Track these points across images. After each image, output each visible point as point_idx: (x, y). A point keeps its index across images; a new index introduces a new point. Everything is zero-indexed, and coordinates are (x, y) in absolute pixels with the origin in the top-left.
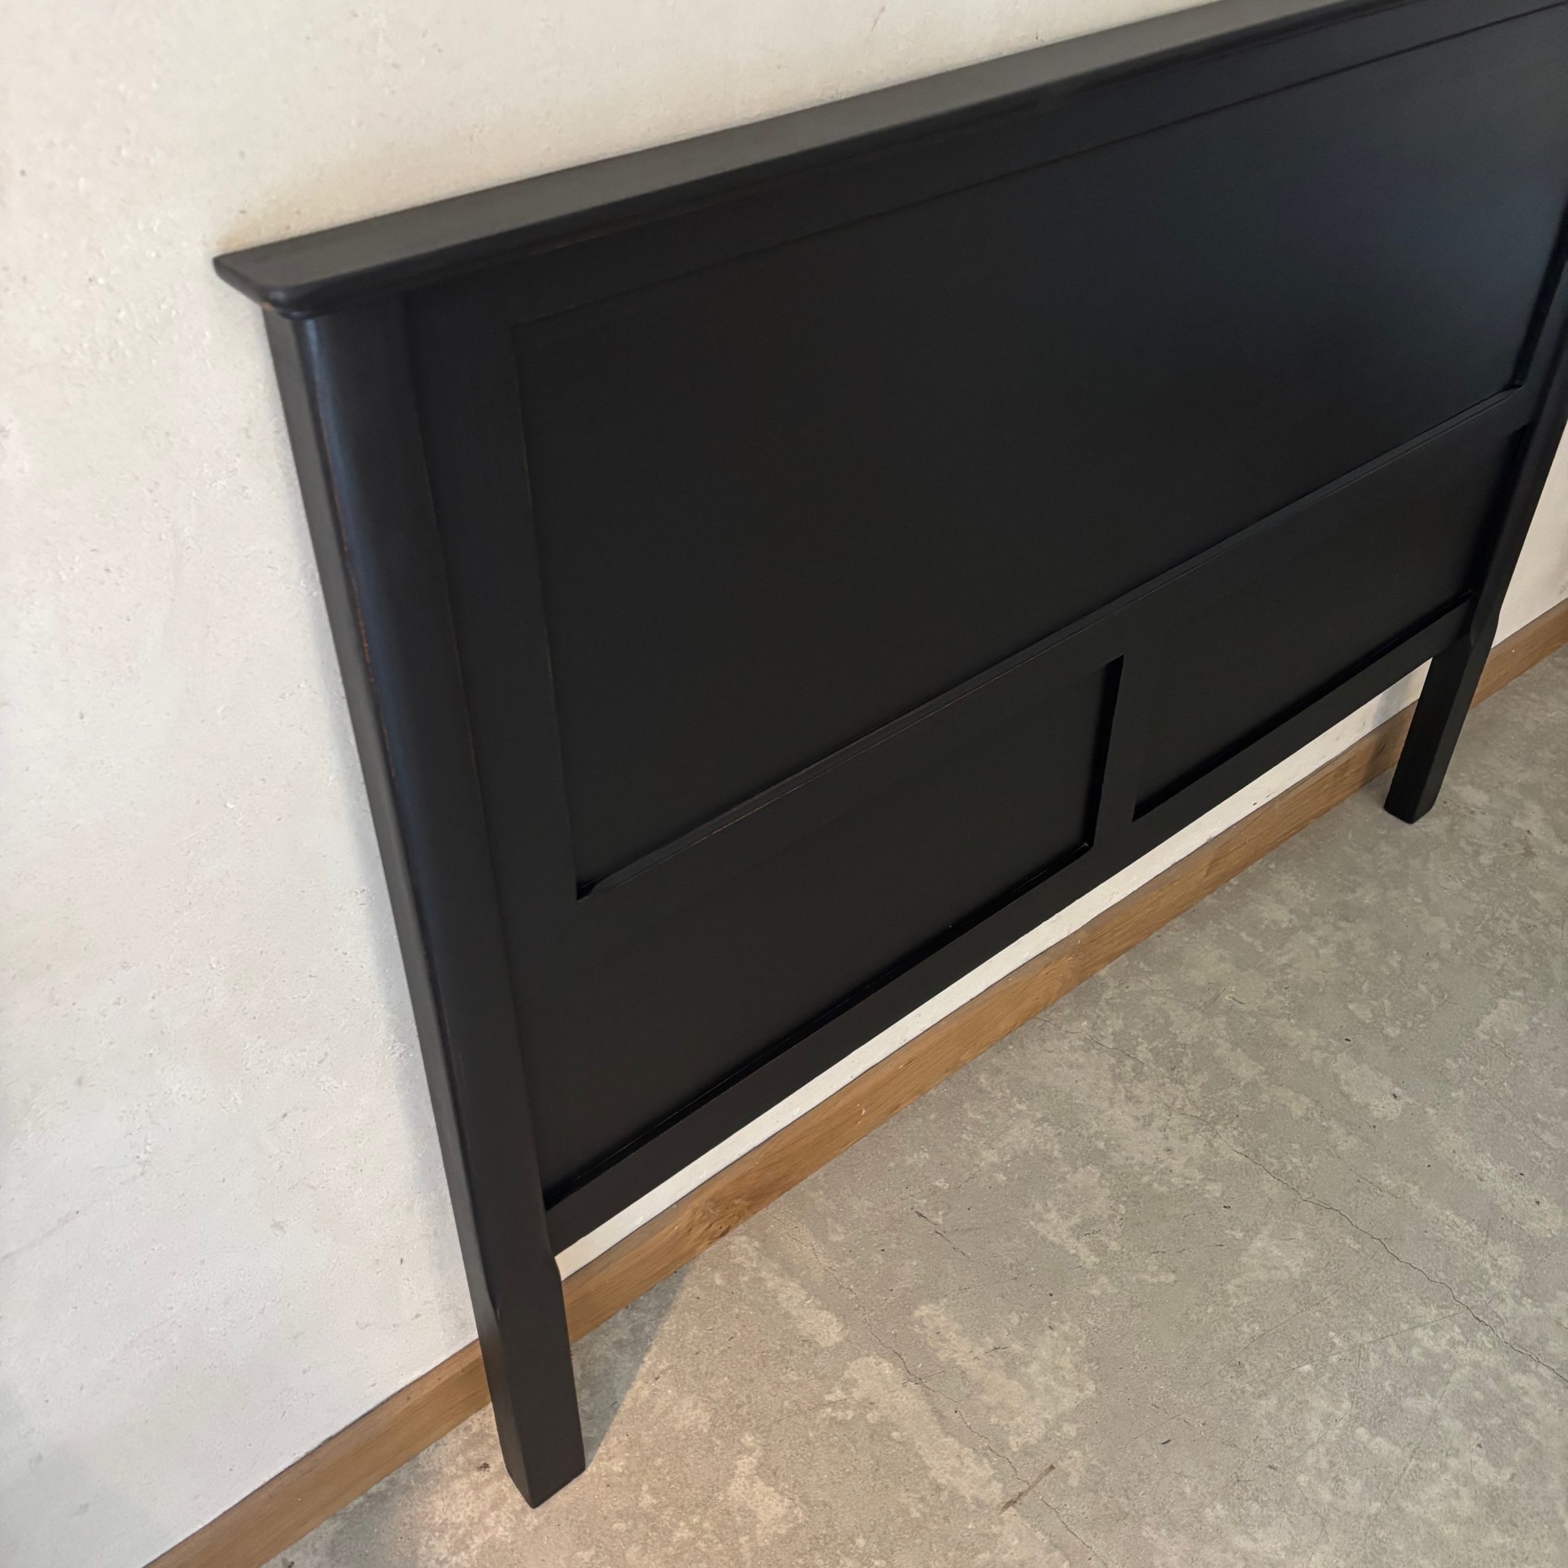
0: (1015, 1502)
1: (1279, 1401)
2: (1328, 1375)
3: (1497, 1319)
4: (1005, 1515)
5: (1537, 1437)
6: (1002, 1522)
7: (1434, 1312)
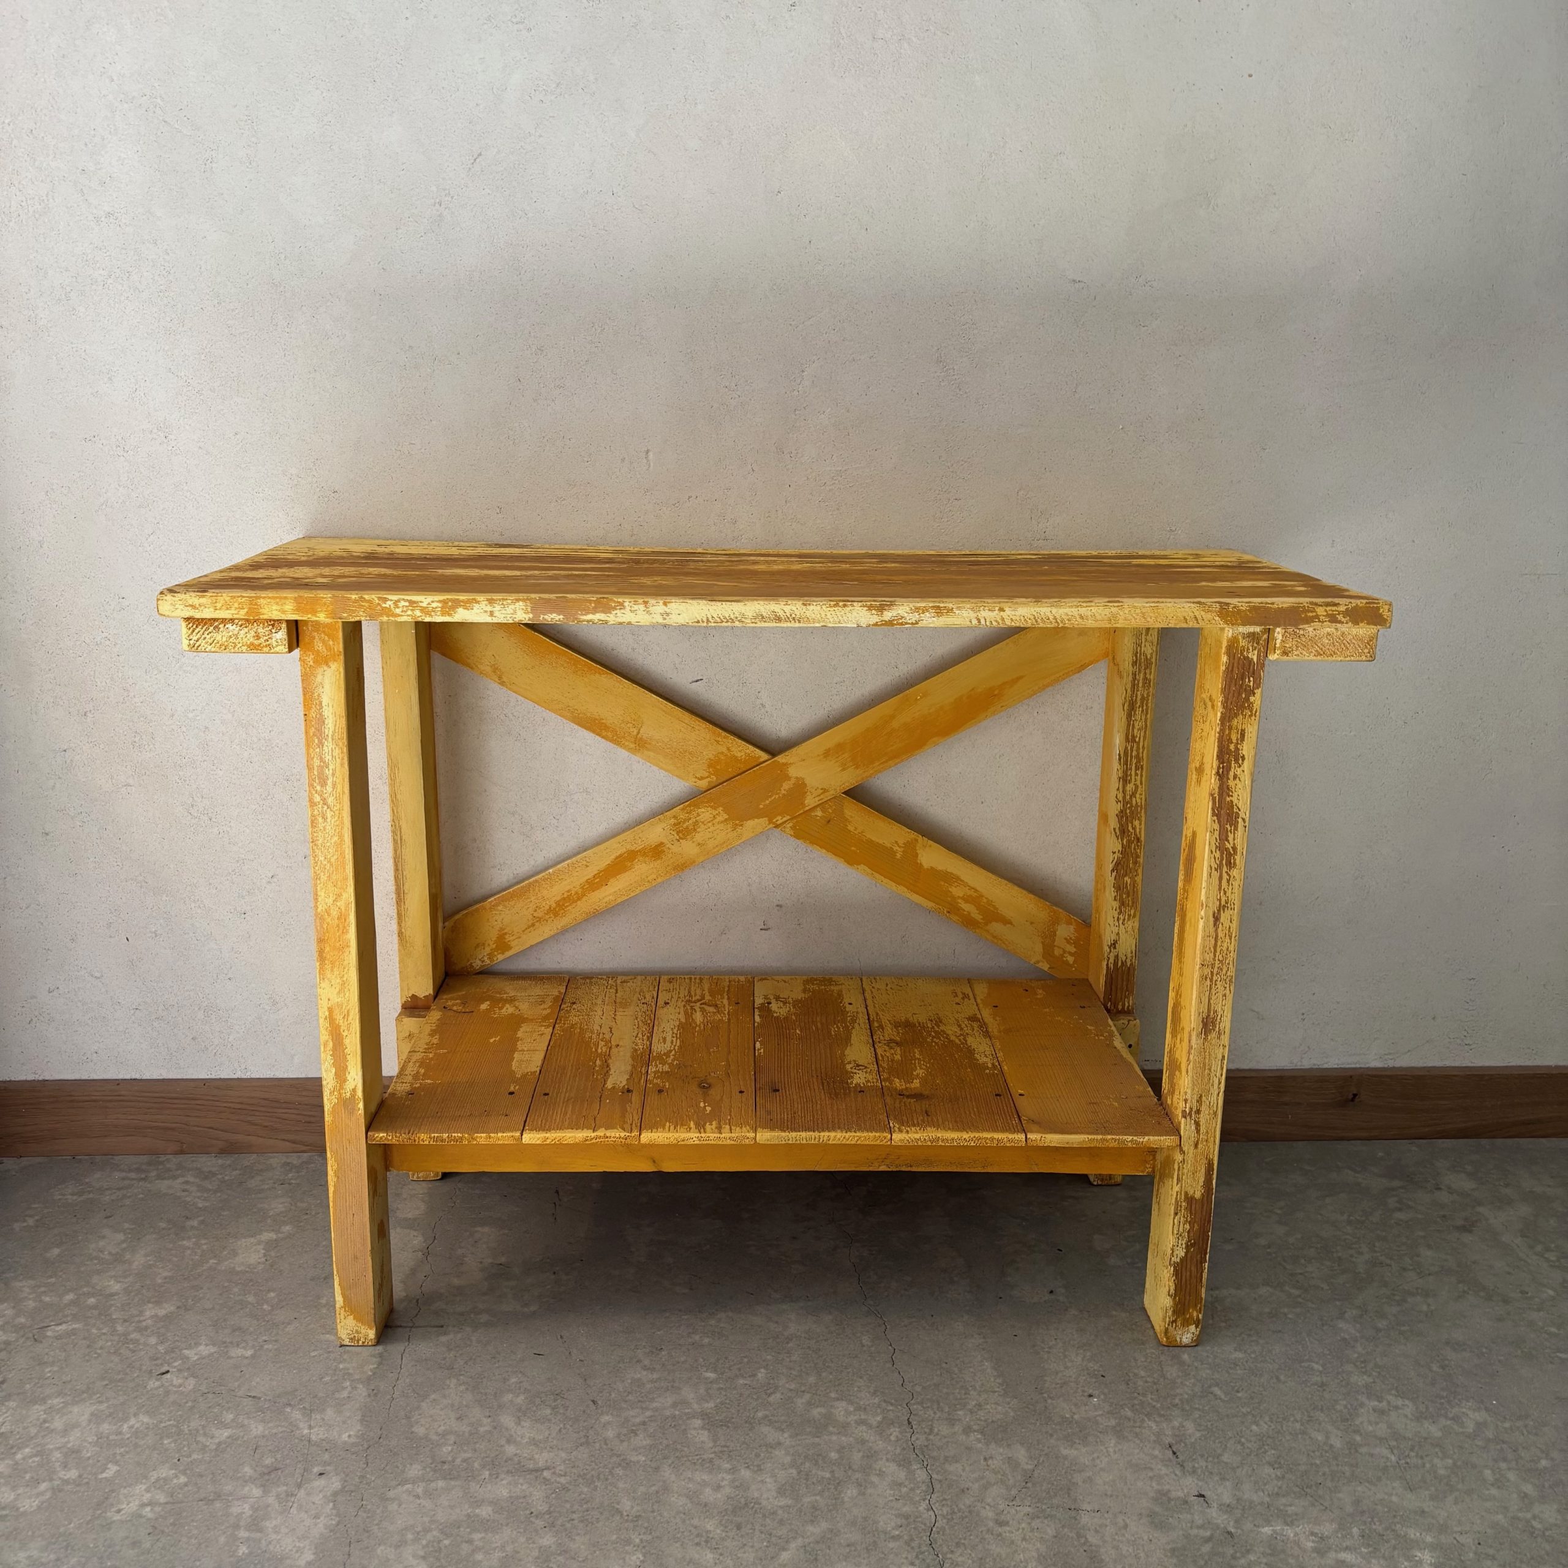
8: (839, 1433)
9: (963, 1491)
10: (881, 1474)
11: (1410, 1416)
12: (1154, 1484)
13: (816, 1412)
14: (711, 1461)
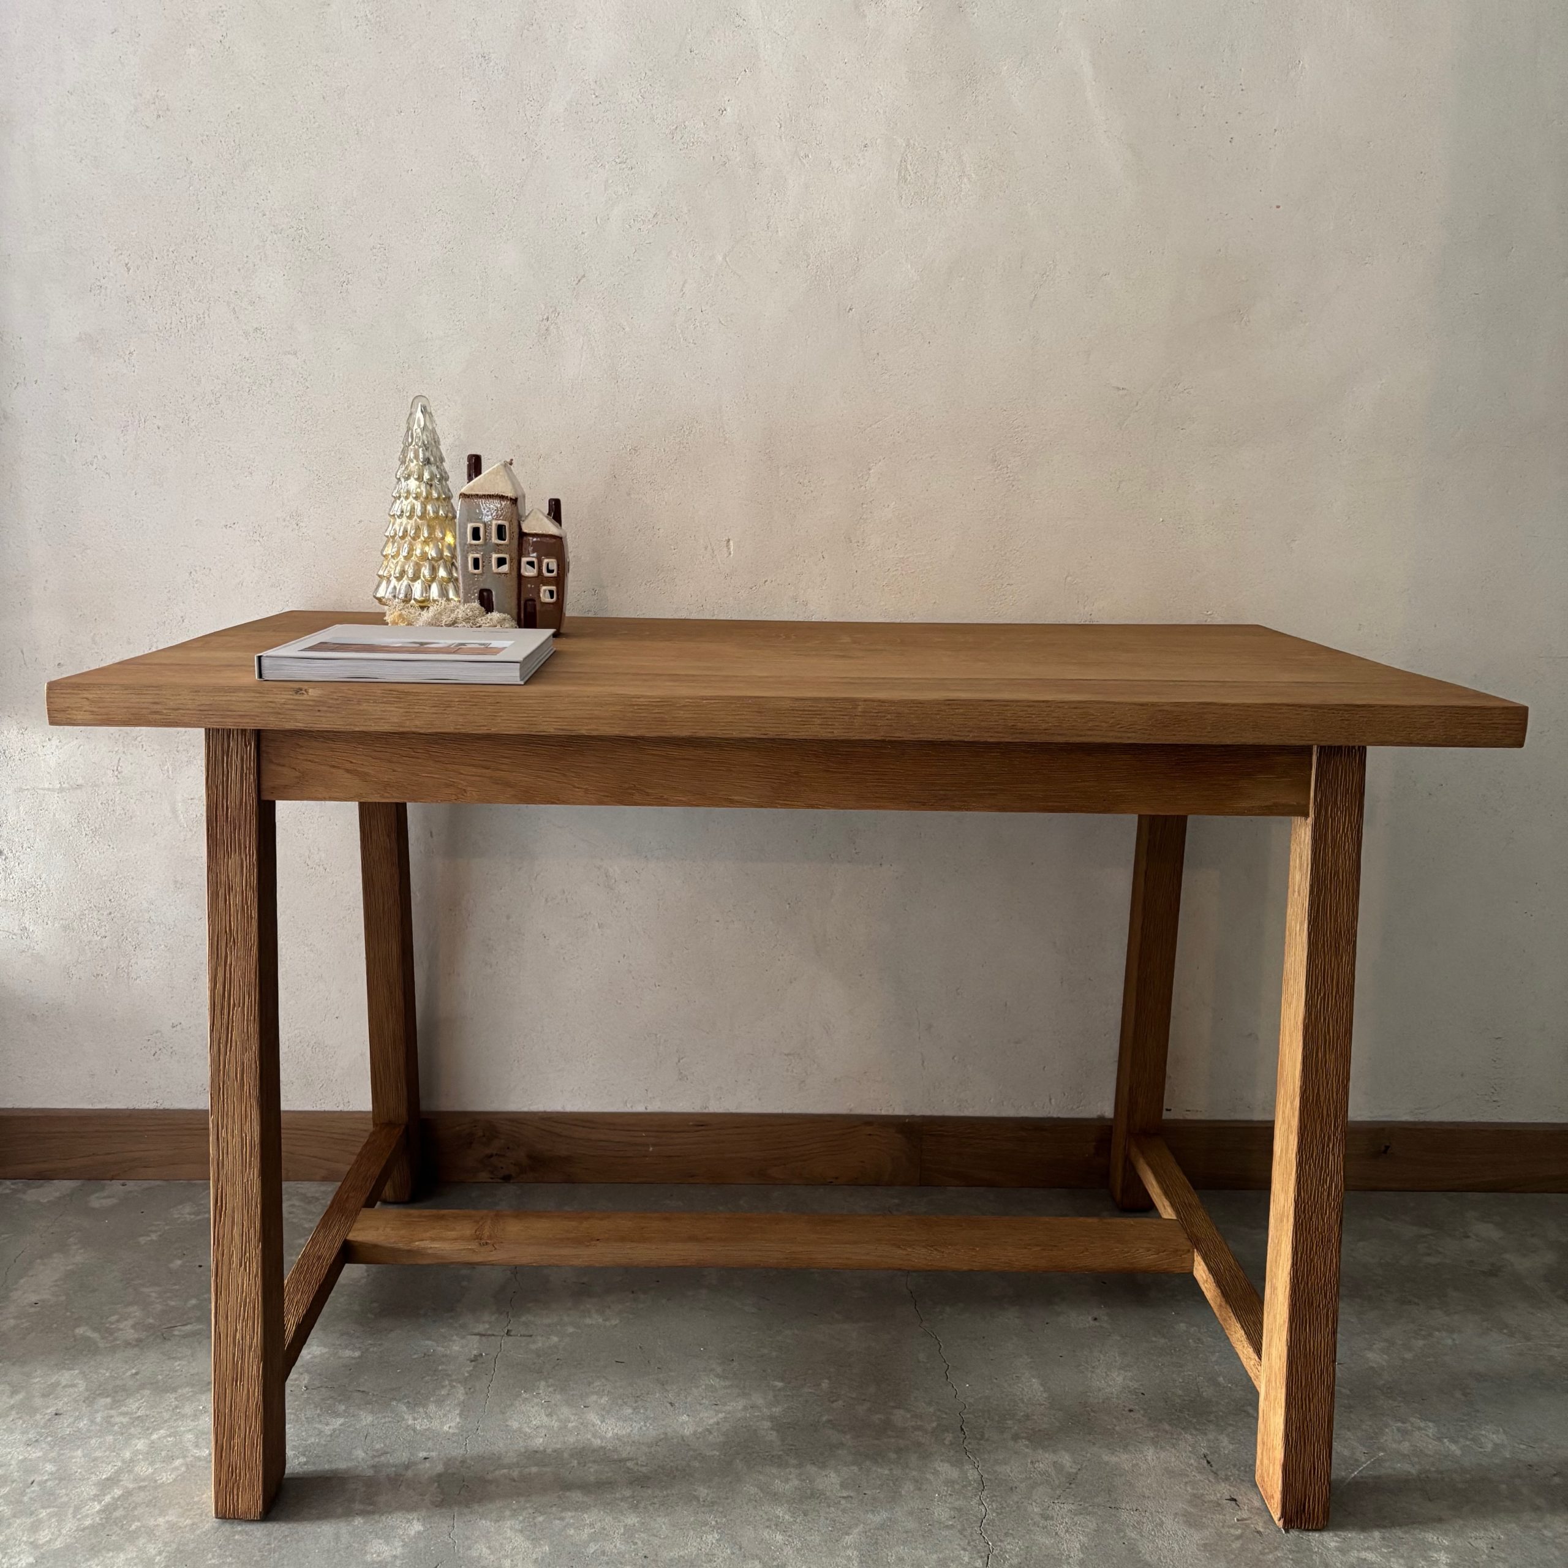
0: (484, 1335)
1: (731, 1385)
2: (788, 1393)
3: (978, 1436)
4: (469, 1337)
5: (903, 1493)
6: (463, 1337)
7: (932, 1410)
8: (897, 1437)
9: (1011, 1489)
10: (936, 1473)
11: (1431, 1435)
12: (1189, 1489)
13: (877, 1418)
14: (779, 1457)
